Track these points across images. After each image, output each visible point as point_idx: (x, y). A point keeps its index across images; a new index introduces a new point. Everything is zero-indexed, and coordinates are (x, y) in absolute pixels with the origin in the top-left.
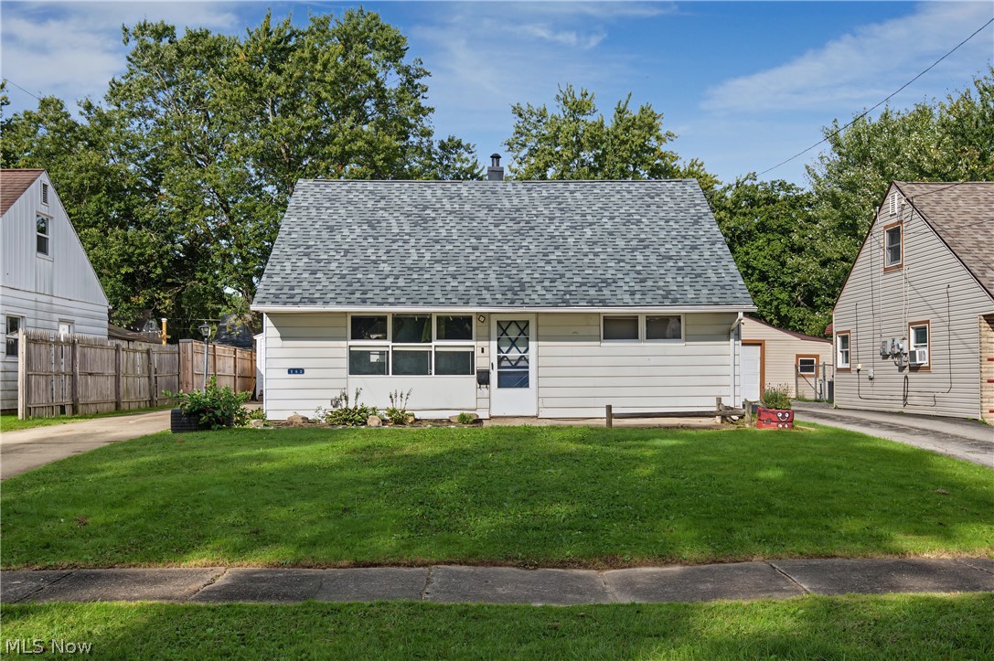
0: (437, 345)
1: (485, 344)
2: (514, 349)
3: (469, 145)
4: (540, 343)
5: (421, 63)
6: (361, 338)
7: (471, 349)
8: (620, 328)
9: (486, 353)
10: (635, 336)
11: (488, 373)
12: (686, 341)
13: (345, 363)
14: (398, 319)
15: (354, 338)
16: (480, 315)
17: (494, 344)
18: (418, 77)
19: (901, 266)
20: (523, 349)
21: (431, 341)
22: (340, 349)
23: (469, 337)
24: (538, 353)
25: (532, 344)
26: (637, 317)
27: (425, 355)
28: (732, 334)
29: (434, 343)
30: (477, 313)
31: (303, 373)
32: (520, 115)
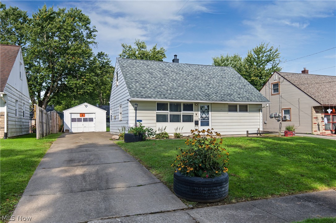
0: (182, 113)
1: (196, 112)
2: (204, 114)
3: (106, 54)
4: (212, 112)
5: (95, 28)
6: (160, 110)
7: (192, 114)
8: (232, 108)
9: (197, 115)
10: (236, 111)
11: (198, 121)
12: (249, 112)
13: (155, 118)
14: (171, 104)
15: (158, 110)
16: (196, 103)
17: (199, 112)
18: (93, 32)
19: (279, 93)
20: (206, 114)
21: (181, 111)
22: (153, 114)
23: (192, 110)
24: (212, 115)
25: (210, 113)
26: (237, 105)
27: (179, 116)
28: (260, 110)
29: (182, 112)
30: (195, 103)
31: (142, 121)
32: (124, 47)
